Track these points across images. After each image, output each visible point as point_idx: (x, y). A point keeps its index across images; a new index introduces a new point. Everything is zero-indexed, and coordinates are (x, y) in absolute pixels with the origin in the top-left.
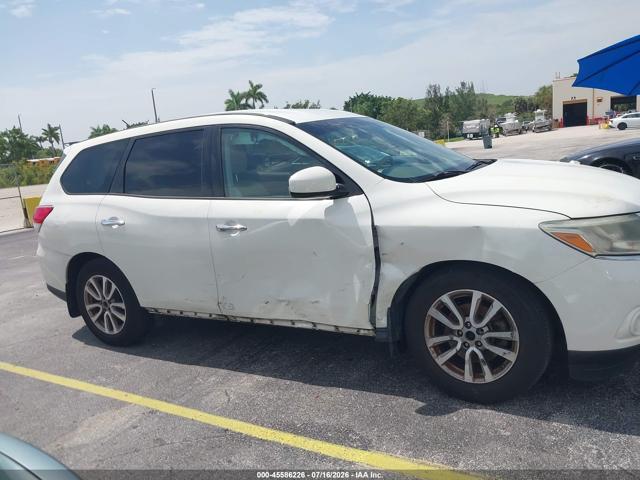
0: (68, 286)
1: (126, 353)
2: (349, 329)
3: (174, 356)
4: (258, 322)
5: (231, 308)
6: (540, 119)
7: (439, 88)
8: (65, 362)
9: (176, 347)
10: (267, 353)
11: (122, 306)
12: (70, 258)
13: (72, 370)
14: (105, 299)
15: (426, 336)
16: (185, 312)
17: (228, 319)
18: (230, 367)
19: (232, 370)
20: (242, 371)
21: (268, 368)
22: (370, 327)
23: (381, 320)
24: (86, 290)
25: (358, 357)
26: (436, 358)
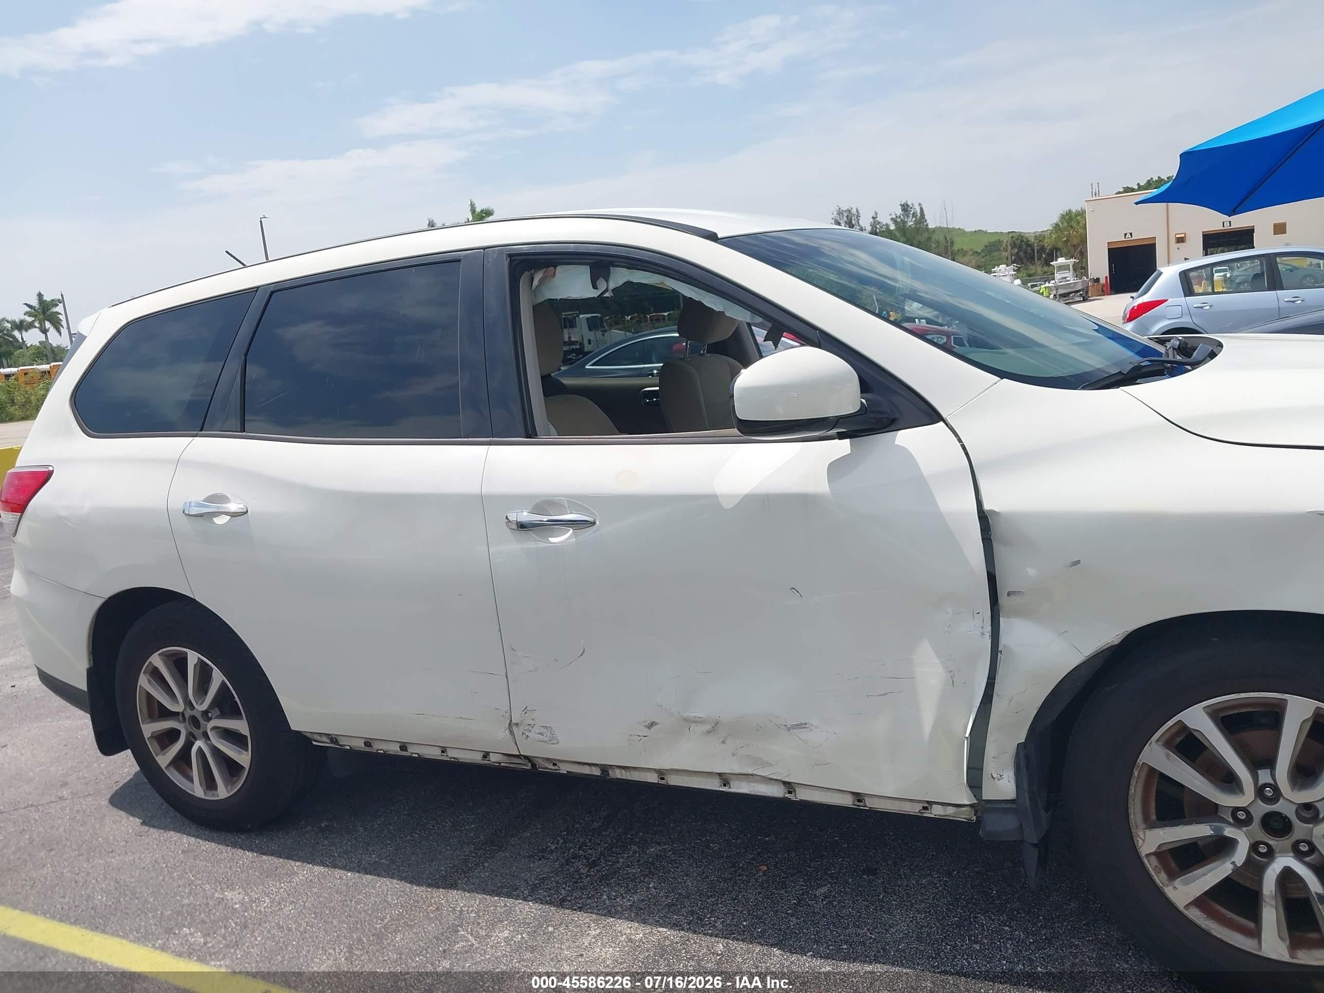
0: (93, 674)
1: (252, 850)
2: (897, 802)
3: (383, 861)
4: (622, 775)
5: (545, 739)
6: (1066, 278)
7: (858, 216)
8: (90, 881)
9: (386, 831)
10: (635, 852)
11: (241, 726)
12: (99, 603)
13: (110, 906)
14: (192, 707)
15: (1135, 821)
16: (415, 746)
17: (534, 765)
18: (545, 897)
19: (551, 903)
20: (580, 909)
21: (650, 899)
22: (966, 798)
23: (999, 780)
24: (140, 686)
25: (890, 862)
26: (1167, 886)
